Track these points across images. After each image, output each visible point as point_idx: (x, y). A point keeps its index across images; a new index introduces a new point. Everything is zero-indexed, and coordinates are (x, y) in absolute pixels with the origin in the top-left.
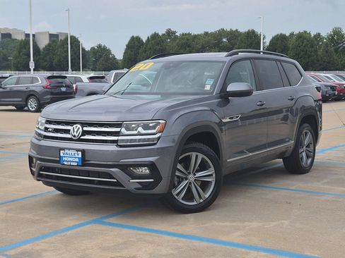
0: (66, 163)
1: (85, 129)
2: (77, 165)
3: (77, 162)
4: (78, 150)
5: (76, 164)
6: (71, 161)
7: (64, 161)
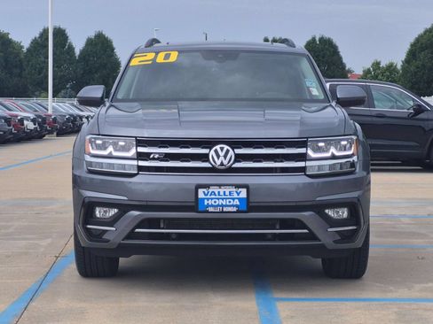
0: (211, 209)
1: (238, 151)
2: (238, 212)
3: (237, 206)
4: (238, 186)
5: (235, 209)
6: (222, 206)
7: (208, 206)
